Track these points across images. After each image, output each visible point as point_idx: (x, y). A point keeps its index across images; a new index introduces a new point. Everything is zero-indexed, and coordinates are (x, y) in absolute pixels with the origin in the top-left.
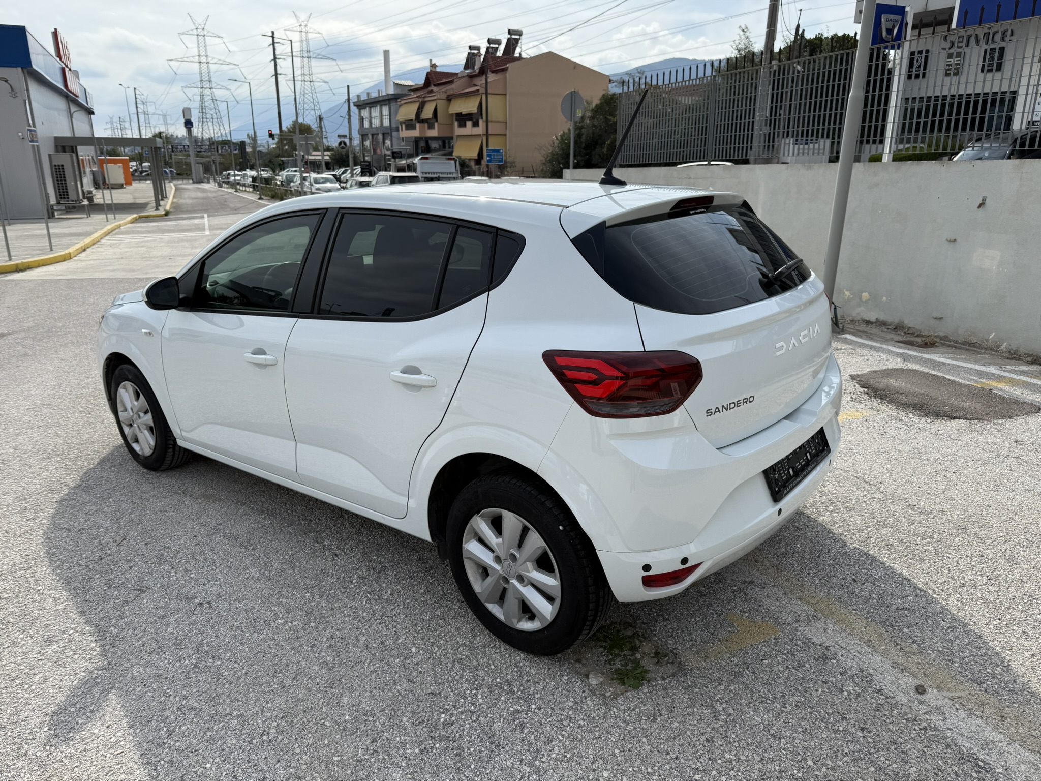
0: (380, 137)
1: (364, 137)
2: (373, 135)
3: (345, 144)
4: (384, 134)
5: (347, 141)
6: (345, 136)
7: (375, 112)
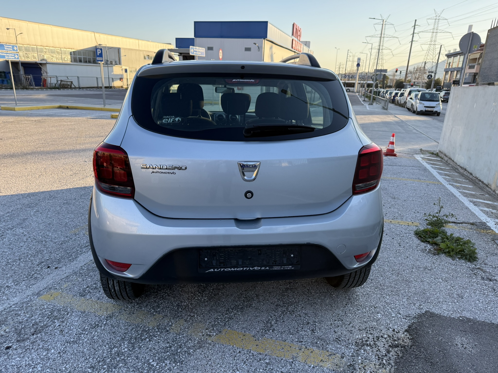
0: (455, 72)
2: (451, 72)
3: (431, 76)
4: (457, 71)
6: (433, 72)
7: (456, 59)
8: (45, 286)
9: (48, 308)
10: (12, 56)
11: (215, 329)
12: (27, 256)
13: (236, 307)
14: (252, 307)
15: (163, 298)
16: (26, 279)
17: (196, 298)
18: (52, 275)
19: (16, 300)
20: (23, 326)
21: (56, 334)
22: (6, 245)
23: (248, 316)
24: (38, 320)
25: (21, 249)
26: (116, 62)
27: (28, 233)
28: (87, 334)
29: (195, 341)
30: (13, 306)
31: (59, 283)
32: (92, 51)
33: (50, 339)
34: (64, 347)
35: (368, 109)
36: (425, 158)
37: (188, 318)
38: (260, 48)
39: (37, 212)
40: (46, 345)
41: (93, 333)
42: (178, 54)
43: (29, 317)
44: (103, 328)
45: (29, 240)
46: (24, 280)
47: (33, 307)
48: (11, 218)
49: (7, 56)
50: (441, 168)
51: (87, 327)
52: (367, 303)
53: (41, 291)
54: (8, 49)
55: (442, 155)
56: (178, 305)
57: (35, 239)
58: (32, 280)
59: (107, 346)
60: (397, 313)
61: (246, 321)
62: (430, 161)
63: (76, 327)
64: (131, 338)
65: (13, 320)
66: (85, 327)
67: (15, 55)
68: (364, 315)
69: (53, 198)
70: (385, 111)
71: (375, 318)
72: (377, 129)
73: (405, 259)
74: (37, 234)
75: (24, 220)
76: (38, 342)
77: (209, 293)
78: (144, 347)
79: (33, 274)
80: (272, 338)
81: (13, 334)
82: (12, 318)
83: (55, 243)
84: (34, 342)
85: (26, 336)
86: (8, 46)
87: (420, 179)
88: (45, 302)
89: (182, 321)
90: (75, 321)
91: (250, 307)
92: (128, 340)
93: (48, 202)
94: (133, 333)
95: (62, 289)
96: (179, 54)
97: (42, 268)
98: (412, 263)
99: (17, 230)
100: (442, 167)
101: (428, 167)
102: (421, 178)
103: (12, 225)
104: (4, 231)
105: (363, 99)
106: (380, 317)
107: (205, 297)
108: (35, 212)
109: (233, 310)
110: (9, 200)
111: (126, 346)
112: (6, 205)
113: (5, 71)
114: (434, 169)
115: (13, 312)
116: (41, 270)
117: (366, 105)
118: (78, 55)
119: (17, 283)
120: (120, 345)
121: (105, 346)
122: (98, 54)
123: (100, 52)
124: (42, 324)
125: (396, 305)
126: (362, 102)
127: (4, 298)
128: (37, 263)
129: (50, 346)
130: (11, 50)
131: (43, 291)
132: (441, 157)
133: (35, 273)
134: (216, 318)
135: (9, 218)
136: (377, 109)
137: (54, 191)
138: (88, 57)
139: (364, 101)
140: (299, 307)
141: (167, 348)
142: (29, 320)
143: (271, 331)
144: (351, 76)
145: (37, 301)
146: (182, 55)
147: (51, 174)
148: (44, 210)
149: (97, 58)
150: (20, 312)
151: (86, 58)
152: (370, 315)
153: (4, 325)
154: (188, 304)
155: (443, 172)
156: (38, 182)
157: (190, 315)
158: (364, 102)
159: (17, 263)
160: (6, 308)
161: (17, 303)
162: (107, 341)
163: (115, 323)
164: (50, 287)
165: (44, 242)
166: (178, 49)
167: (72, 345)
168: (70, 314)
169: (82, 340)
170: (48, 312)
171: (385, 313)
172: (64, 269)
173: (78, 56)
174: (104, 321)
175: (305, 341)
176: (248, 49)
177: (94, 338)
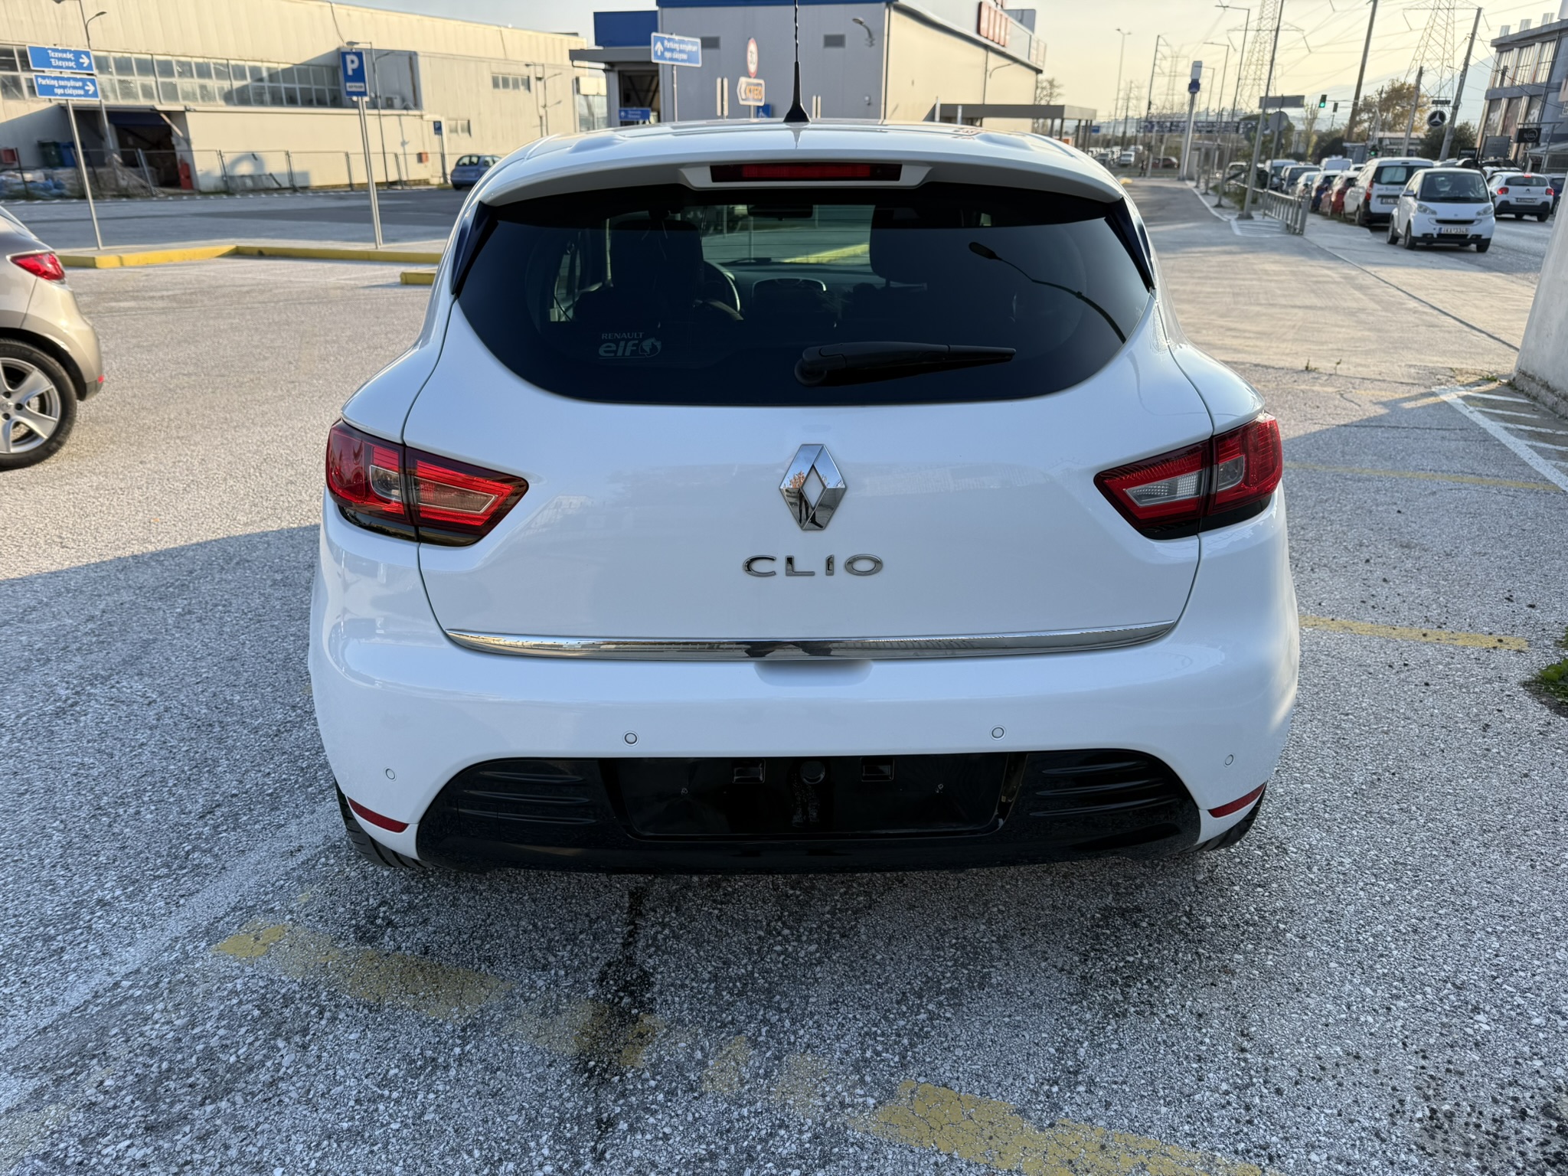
0: (1524, 102)
1: (1493, 100)
2: (1510, 100)
3: (1442, 116)
4: (1531, 97)
5: (1447, 111)
6: (1447, 102)
7: (1530, 54)
8: (233, 899)
9: (247, 989)
10: (75, 88)
11: (868, 1079)
12: (164, 780)
13: (932, 985)
14: (991, 986)
15: (658, 948)
16: (165, 871)
17: (778, 948)
18: (253, 857)
19: (133, 956)
20: (165, 1065)
21: (287, 1100)
22: (88, 742)
23: (985, 1024)
24: (214, 1042)
25: (140, 754)
26: (403, 100)
27: (161, 694)
28: (397, 1102)
29: (801, 1132)
30: (125, 984)
31: (282, 887)
32: (326, 66)
33: (267, 1119)
34: (318, 1154)
35: (1238, 232)
36: (1474, 398)
37: (760, 1035)
38: (875, 36)
39: (188, 617)
40: (250, 1148)
41: (420, 1097)
42: (603, 66)
43: (185, 1027)
44: (453, 1073)
45: (167, 721)
46: (157, 878)
47: (194, 984)
48: (101, 638)
49: (60, 87)
50: (1540, 434)
51: (396, 1071)
52: (1421, 969)
53: (218, 920)
54: (60, 63)
55: (1533, 385)
56: (715, 978)
57: (188, 718)
58: (184, 875)
59: (477, 1153)
60: (1551, 1012)
61: (979, 1045)
62: (1495, 408)
63: (355, 1070)
64: (562, 1120)
65: (127, 1041)
66: (388, 1071)
67: (85, 84)
68: (1424, 1018)
69: (238, 563)
70: (1296, 239)
71: (1469, 1031)
72: (1283, 301)
73: (1514, 783)
74: (192, 696)
75: (146, 644)
76: (222, 1132)
77: (819, 927)
78: (613, 1156)
79: (188, 853)
80: (1090, 1120)
81: (128, 1099)
82: (124, 1032)
83: (255, 730)
84: (208, 1134)
85: (178, 1107)
86: (60, 55)
87: (1480, 475)
88: (237, 964)
89: (739, 1047)
90: (348, 1042)
91: (982, 987)
92: (550, 1124)
93: (222, 579)
94: (567, 1095)
95: (291, 912)
96: (607, 67)
97: (215, 827)
98: (1545, 798)
99: (125, 683)
100: (1543, 430)
101: (1494, 428)
102: (1480, 469)
103: (107, 666)
104: (79, 689)
105: (1215, 201)
106: (1487, 1028)
107: (810, 942)
108: (180, 614)
109: (920, 997)
110: (92, 575)
111: (546, 1152)
112: (81, 592)
113: (58, 140)
114: (1516, 436)
115: (124, 1007)
116: (213, 836)
117: (1231, 218)
118: (284, 82)
119: (135, 888)
120: (526, 1150)
121: (470, 1153)
122: (350, 72)
123: (356, 65)
124: (233, 1059)
125: (1537, 978)
126: (1213, 212)
127: (90, 948)
128: (198, 808)
129: (266, 1153)
130: (72, 68)
131: (227, 919)
132: (1528, 395)
133: (194, 850)
134: (867, 1034)
135: (94, 639)
136: (1267, 232)
137: (237, 538)
138: (314, 87)
139: (1219, 206)
140: (1167, 986)
141: (702, 1160)
142: (186, 1041)
143: (1081, 1089)
144: (1168, 124)
145: (207, 958)
146: (617, 69)
147: (225, 479)
148: (209, 607)
149: (348, 84)
150: (149, 1008)
151: (310, 89)
152: (1445, 1020)
153: (95, 1061)
154: (752, 973)
155: (1551, 447)
156: (182, 507)
157: (765, 1021)
158: (1220, 210)
159: (131, 811)
160: (101, 991)
161: (138, 971)
162: (473, 1130)
163: (495, 1055)
164: (250, 904)
165: (217, 729)
166: (601, 48)
167: (349, 1149)
168: (327, 1014)
169: (382, 1125)
170: (250, 1006)
171: (1504, 1011)
172: (294, 833)
173: (283, 85)
174: (454, 1045)
175: (1222, 1135)
176: (834, 41)
177: (426, 1118)
